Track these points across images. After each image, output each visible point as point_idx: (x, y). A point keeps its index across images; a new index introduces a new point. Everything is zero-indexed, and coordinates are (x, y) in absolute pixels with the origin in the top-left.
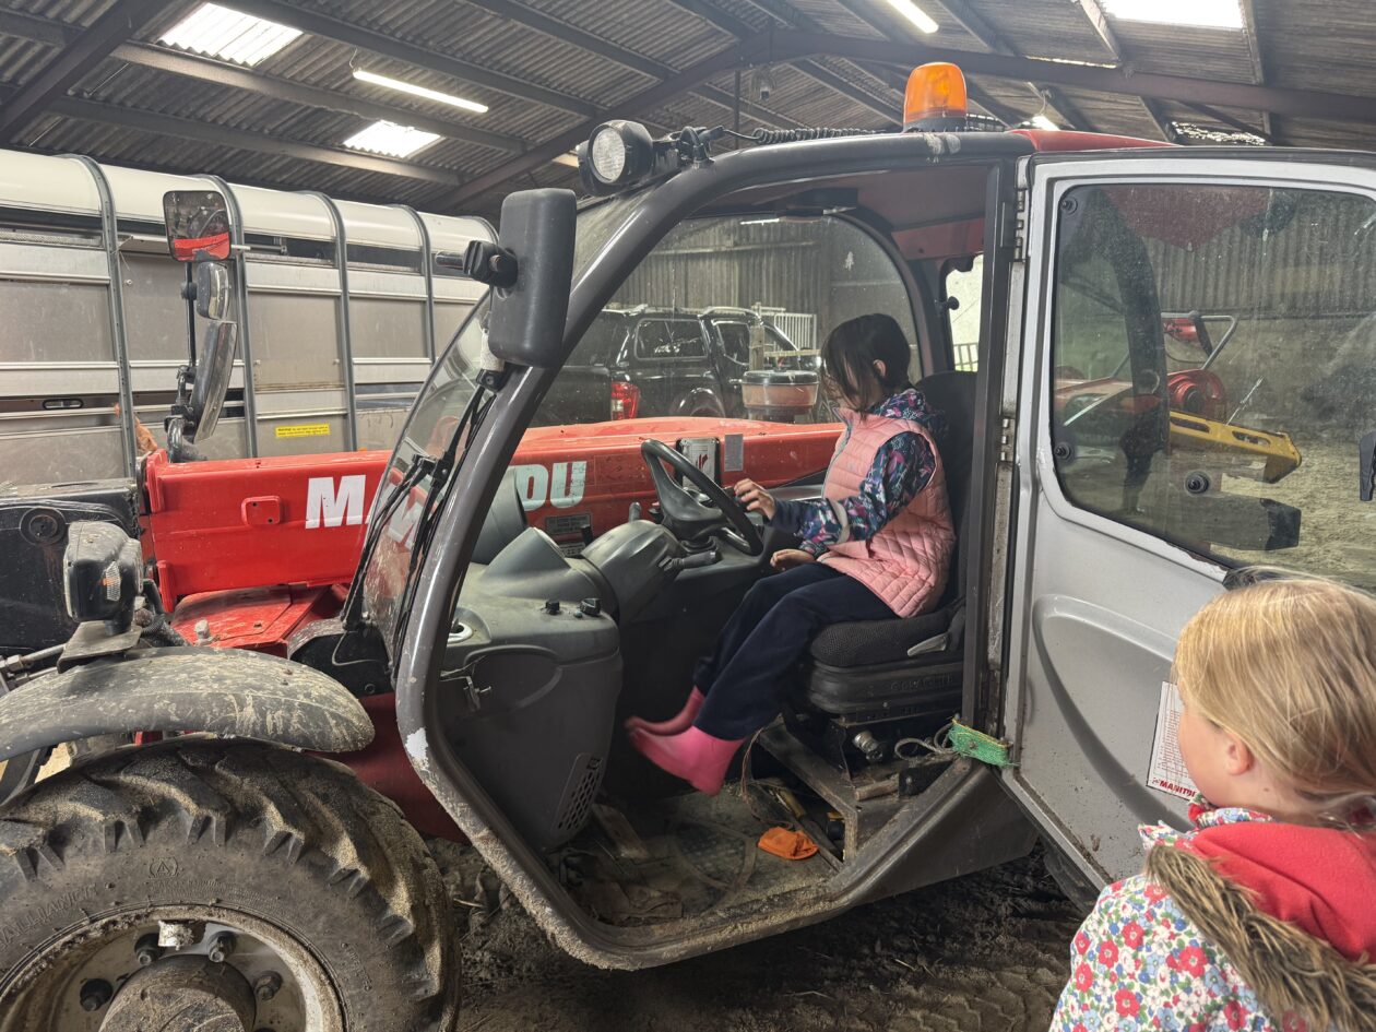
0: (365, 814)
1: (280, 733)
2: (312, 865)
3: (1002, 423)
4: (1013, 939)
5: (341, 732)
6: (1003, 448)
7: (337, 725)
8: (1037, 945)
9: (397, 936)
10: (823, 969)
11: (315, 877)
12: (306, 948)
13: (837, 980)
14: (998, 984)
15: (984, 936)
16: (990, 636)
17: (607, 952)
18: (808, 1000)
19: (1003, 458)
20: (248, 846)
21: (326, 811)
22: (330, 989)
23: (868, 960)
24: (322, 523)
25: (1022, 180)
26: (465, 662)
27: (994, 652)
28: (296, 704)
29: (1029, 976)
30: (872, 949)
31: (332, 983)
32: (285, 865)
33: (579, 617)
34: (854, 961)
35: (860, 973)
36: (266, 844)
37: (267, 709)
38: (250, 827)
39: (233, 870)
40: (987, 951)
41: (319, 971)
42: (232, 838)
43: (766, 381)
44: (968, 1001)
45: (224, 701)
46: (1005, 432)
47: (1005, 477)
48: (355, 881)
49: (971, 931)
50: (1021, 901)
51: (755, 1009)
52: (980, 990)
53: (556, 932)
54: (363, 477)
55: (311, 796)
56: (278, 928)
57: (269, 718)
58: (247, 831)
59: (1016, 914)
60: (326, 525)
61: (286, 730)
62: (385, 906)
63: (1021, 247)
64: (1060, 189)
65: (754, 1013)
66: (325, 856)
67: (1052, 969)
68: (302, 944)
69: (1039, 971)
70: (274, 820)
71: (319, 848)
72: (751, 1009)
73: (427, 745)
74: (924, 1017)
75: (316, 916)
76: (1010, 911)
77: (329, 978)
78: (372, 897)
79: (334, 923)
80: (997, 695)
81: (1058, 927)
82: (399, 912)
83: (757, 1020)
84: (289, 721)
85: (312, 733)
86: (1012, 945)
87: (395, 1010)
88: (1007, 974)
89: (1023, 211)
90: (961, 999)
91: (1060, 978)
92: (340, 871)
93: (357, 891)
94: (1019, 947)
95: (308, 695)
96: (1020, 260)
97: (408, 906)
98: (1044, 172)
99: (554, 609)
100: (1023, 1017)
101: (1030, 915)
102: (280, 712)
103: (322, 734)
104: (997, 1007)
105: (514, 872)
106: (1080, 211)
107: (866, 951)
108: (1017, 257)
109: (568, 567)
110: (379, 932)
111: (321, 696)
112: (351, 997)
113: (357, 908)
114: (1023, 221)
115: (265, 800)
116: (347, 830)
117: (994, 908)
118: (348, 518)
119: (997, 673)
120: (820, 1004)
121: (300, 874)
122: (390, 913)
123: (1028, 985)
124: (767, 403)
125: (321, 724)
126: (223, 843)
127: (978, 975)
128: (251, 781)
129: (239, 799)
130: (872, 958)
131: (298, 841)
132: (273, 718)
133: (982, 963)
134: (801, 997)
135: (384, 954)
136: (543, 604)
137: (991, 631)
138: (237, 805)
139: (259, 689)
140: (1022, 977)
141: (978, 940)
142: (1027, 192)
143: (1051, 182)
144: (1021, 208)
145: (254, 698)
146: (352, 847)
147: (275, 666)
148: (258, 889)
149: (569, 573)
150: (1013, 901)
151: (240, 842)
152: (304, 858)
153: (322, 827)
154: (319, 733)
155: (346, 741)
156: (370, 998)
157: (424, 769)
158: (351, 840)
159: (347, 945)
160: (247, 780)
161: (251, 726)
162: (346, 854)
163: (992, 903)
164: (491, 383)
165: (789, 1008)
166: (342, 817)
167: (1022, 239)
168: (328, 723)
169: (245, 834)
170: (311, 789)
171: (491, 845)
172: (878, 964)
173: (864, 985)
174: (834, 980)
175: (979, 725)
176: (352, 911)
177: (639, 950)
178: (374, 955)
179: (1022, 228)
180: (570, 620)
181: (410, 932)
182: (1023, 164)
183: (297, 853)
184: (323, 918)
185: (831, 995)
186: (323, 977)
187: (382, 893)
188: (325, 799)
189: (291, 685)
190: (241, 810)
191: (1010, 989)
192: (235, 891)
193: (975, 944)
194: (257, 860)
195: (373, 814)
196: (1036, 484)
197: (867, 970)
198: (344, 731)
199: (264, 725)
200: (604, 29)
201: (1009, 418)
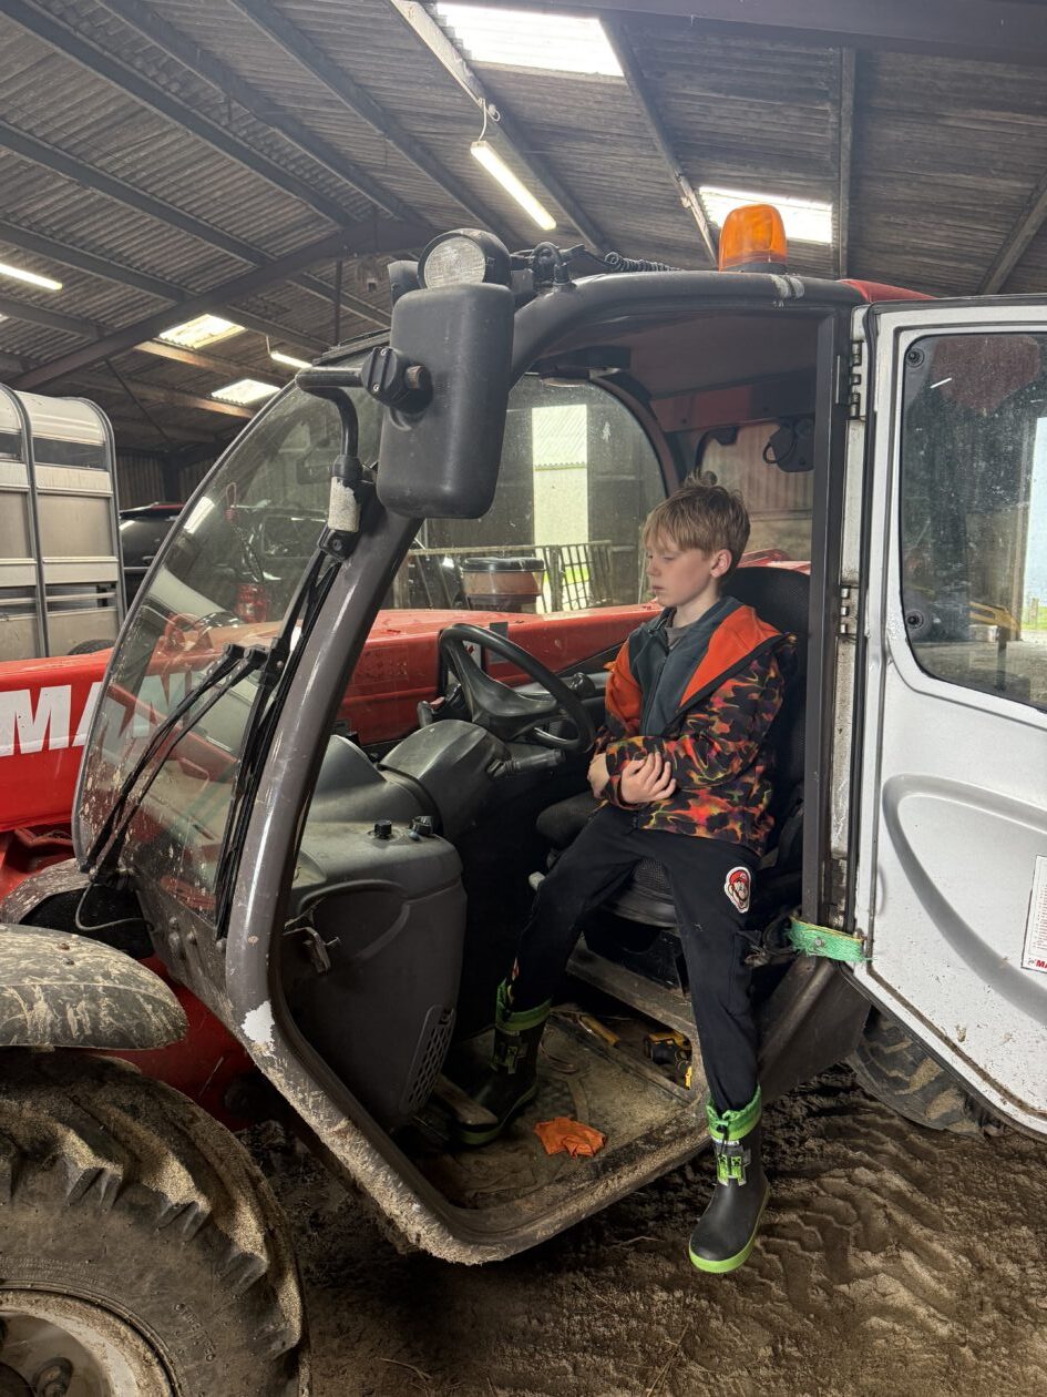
0: (184, 1123)
1: (88, 1032)
2: (133, 1207)
3: (840, 592)
4: (822, 1140)
5: (161, 1020)
6: (843, 619)
7: (154, 1011)
8: (845, 1144)
9: (247, 1280)
10: (640, 1208)
11: (138, 1223)
12: (125, 1321)
13: (659, 1217)
14: (822, 1193)
15: (789, 1142)
16: (833, 823)
17: (480, 1244)
18: (638, 1247)
19: (843, 631)
20: (43, 1197)
21: (138, 1128)
22: (157, 1370)
23: (684, 1189)
24: (17, 749)
25: (858, 330)
26: (299, 910)
27: (839, 841)
28: (100, 990)
29: (849, 1177)
30: (684, 1176)
31: (161, 1363)
32: (97, 1213)
33: (416, 840)
34: (672, 1194)
35: (682, 1206)
36: (69, 1190)
37: (65, 1002)
38: (44, 1170)
39: (24, 1236)
40: (800, 1159)
41: (142, 1348)
42: (21, 1188)
43: (492, 568)
44: (801, 1217)
45: (4, 998)
46: (844, 603)
47: (848, 653)
48: (190, 1218)
49: (774, 1140)
50: (813, 1099)
51: (586, 1269)
52: (805, 1203)
53: (423, 1232)
54: (68, 688)
55: (115, 1113)
56: (87, 1301)
57: (70, 1013)
58: (40, 1176)
59: (811, 1114)
60: (23, 752)
61: (95, 1028)
62: (228, 1242)
63: (858, 404)
64: (906, 340)
65: (587, 1275)
66: (148, 1191)
67: (868, 1166)
68: (119, 1317)
69: (857, 1171)
70: (79, 1154)
71: (139, 1181)
72: (581, 1270)
73: (273, 1023)
74: (764, 1244)
75: (141, 1276)
76: (805, 1111)
77: (158, 1355)
78: (212, 1235)
79: (165, 1281)
80: (844, 885)
81: (855, 1120)
82: (249, 1249)
83: (592, 1281)
84: (97, 1014)
85: (128, 1027)
86: (821, 1148)
87: (246, 1379)
88: (826, 1180)
89: (859, 364)
90: (793, 1217)
91: (879, 1175)
92: (171, 1209)
93: (194, 1230)
94: (828, 1149)
95: (107, 976)
96: (857, 417)
97: (259, 1238)
98: (888, 322)
99: (384, 834)
100: (859, 1225)
101: (823, 1112)
102: (83, 1003)
103: (140, 1026)
104: (830, 1218)
105: (377, 1167)
106: (927, 364)
107: (678, 1180)
108: (854, 413)
109: (383, 780)
110: (223, 1280)
111: (122, 974)
112: (187, 1374)
113: (196, 1255)
114: (859, 376)
115: (60, 1129)
116: (173, 1151)
117: (787, 1111)
118: (51, 740)
119: (843, 863)
120: (653, 1250)
121: (118, 1223)
122: (236, 1251)
123: (851, 1188)
124: (494, 591)
125: (137, 1013)
126: (7, 1200)
127: (801, 1187)
128: (34, 1104)
129: (21, 1132)
130: (688, 1187)
131: (114, 1177)
132: (76, 1014)
133: (797, 1173)
134: (630, 1245)
135: (231, 1307)
136: (371, 827)
137: (834, 818)
138: (20, 1141)
139: (42, 974)
140: (843, 1181)
141: (785, 1147)
142: (865, 346)
143: (898, 331)
144: (857, 361)
145: (44, 988)
146: (184, 1172)
147: (46, 941)
148: (59, 1255)
149: (386, 787)
150: (805, 1099)
151: (32, 1194)
152: (121, 1200)
153: (138, 1151)
154: (138, 1026)
155: (168, 1031)
156: (213, 1370)
157: (267, 1054)
158: (182, 1163)
159: (182, 1306)
160: (28, 1104)
161: (49, 1029)
162: (176, 1183)
163: (783, 1105)
164: (338, 548)
165: (621, 1262)
166: (162, 1134)
167: (859, 395)
168: (143, 1010)
169: (37, 1181)
170: (114, 1103)
171: (350, 1138)
172: (696, 1192)
173: (689, 1219)
174: (656, 1219)
175: (823, 921)
176: (188, 1259)
177: (511, 1234)
178: (217, 1312)
179: (859, 383)
180: (403, 845)
181: (263, 1271)
182: (859, 315)
183: (113, 1194)
184: (150, 1277)
185: (659, 1238)
186: (149, 1355)
187: (222, 1227)
188: (134, 1111)
189: (77, 964)
190: (26, 1148)
191: (835, 1195)
192: (27, 1263)
193: (784, 1152)
194: (57, 1214)
195: (192, 1121)
196: (886, 654)
197: (685, 1200)
198: (164, 1018)
199: (65, 1026)
200: (195, 206)
201: (849, 587)
